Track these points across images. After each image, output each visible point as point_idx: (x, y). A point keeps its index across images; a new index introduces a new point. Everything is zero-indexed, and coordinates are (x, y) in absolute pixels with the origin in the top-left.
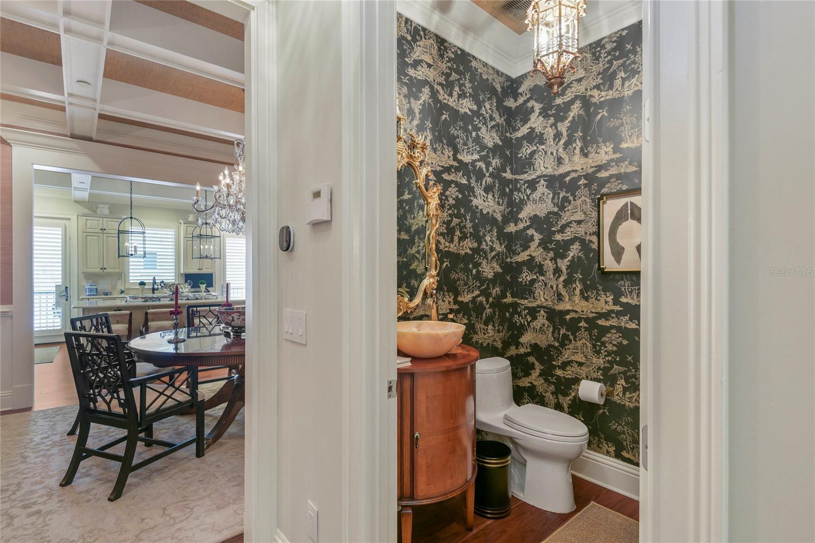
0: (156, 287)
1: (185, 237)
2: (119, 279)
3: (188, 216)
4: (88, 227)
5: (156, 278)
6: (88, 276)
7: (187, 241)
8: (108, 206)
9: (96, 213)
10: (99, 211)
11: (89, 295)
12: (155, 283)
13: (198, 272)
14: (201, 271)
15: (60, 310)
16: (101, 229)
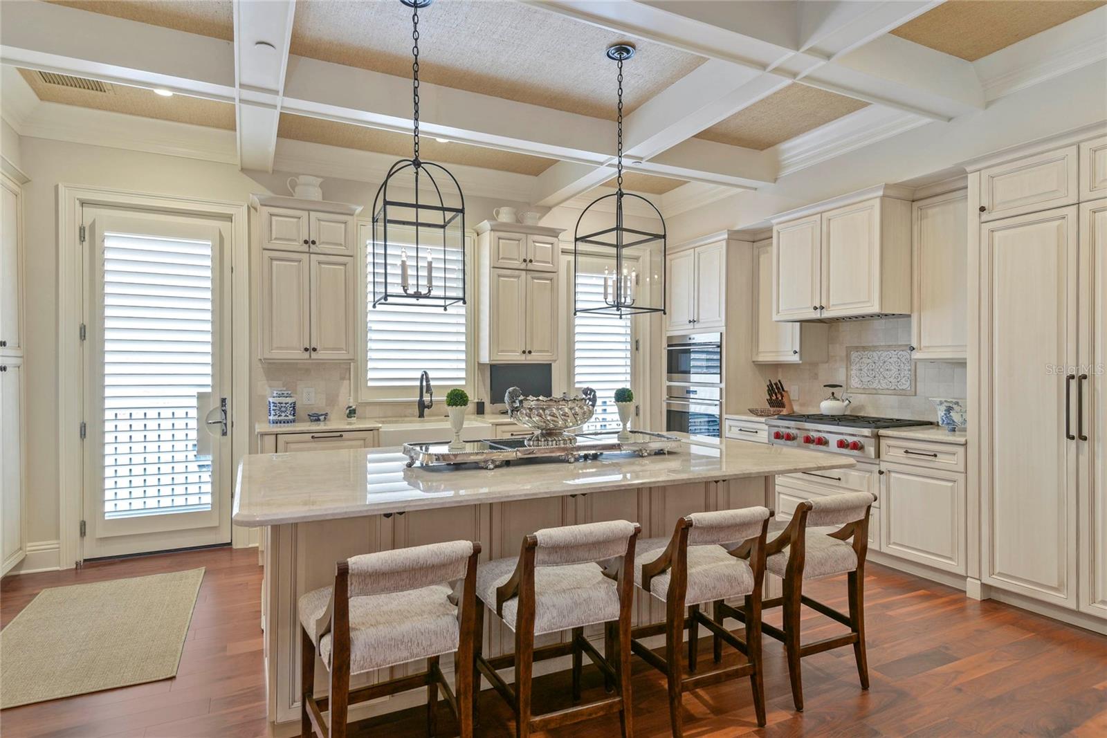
0: (426, 398)
1: (494, 267)
2: (343, 379)
3: (498, 213)
4: (274, 237)
5: (431, 375)
6: (275, 369)
7: (500, 276)
8: (320, 180)
9: (293, 196)
10: (299, 192)
11: (276, 422)
12: (429, 388)
13: (522, 359)
14: (528, 356)
15: (208, 460)
16: (306, 242)
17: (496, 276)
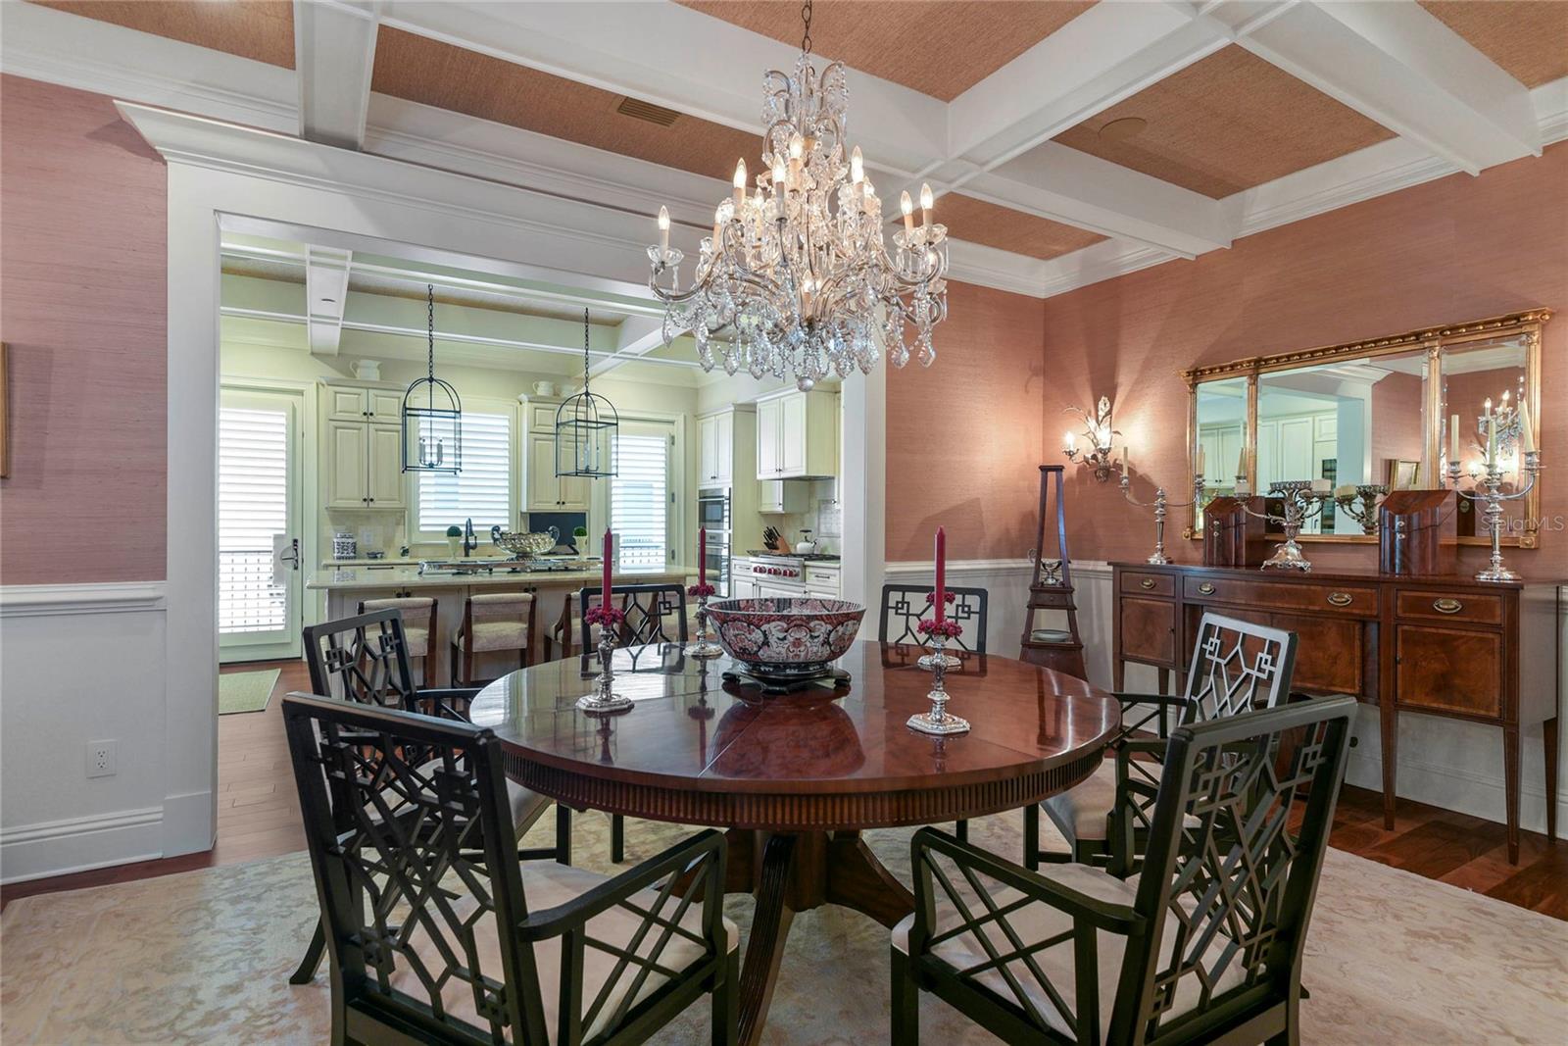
0: (472, 541)
1: (531, 432)
2: (398, 524)
3: (537, 386)
4: (338, 409)
5: (473, 522)
6: (338, 515)
7: (536, 440)
8: (378, 363)
9: (355, 377)
10: (360, 374)
11: (339, 558)
12: (472, 533)
13: (557, 509)
14: (563, 507)
15: (282, 589)
16: (365, 414)
17: (532, 441)
